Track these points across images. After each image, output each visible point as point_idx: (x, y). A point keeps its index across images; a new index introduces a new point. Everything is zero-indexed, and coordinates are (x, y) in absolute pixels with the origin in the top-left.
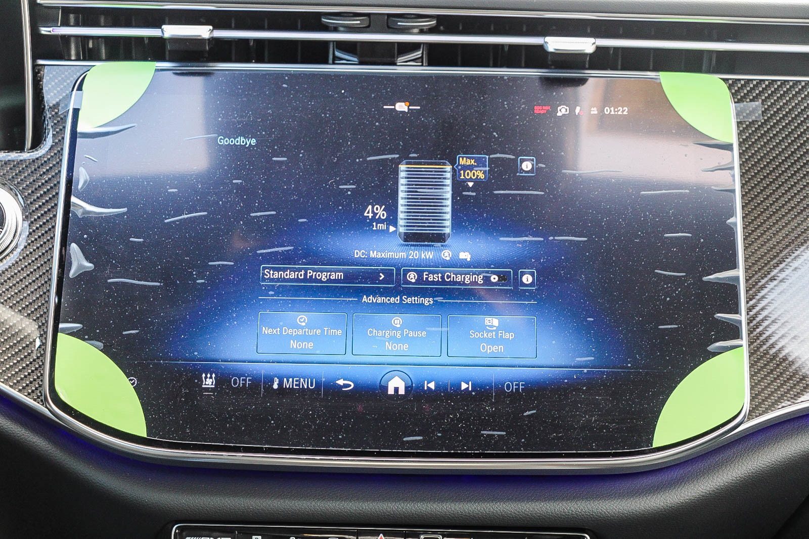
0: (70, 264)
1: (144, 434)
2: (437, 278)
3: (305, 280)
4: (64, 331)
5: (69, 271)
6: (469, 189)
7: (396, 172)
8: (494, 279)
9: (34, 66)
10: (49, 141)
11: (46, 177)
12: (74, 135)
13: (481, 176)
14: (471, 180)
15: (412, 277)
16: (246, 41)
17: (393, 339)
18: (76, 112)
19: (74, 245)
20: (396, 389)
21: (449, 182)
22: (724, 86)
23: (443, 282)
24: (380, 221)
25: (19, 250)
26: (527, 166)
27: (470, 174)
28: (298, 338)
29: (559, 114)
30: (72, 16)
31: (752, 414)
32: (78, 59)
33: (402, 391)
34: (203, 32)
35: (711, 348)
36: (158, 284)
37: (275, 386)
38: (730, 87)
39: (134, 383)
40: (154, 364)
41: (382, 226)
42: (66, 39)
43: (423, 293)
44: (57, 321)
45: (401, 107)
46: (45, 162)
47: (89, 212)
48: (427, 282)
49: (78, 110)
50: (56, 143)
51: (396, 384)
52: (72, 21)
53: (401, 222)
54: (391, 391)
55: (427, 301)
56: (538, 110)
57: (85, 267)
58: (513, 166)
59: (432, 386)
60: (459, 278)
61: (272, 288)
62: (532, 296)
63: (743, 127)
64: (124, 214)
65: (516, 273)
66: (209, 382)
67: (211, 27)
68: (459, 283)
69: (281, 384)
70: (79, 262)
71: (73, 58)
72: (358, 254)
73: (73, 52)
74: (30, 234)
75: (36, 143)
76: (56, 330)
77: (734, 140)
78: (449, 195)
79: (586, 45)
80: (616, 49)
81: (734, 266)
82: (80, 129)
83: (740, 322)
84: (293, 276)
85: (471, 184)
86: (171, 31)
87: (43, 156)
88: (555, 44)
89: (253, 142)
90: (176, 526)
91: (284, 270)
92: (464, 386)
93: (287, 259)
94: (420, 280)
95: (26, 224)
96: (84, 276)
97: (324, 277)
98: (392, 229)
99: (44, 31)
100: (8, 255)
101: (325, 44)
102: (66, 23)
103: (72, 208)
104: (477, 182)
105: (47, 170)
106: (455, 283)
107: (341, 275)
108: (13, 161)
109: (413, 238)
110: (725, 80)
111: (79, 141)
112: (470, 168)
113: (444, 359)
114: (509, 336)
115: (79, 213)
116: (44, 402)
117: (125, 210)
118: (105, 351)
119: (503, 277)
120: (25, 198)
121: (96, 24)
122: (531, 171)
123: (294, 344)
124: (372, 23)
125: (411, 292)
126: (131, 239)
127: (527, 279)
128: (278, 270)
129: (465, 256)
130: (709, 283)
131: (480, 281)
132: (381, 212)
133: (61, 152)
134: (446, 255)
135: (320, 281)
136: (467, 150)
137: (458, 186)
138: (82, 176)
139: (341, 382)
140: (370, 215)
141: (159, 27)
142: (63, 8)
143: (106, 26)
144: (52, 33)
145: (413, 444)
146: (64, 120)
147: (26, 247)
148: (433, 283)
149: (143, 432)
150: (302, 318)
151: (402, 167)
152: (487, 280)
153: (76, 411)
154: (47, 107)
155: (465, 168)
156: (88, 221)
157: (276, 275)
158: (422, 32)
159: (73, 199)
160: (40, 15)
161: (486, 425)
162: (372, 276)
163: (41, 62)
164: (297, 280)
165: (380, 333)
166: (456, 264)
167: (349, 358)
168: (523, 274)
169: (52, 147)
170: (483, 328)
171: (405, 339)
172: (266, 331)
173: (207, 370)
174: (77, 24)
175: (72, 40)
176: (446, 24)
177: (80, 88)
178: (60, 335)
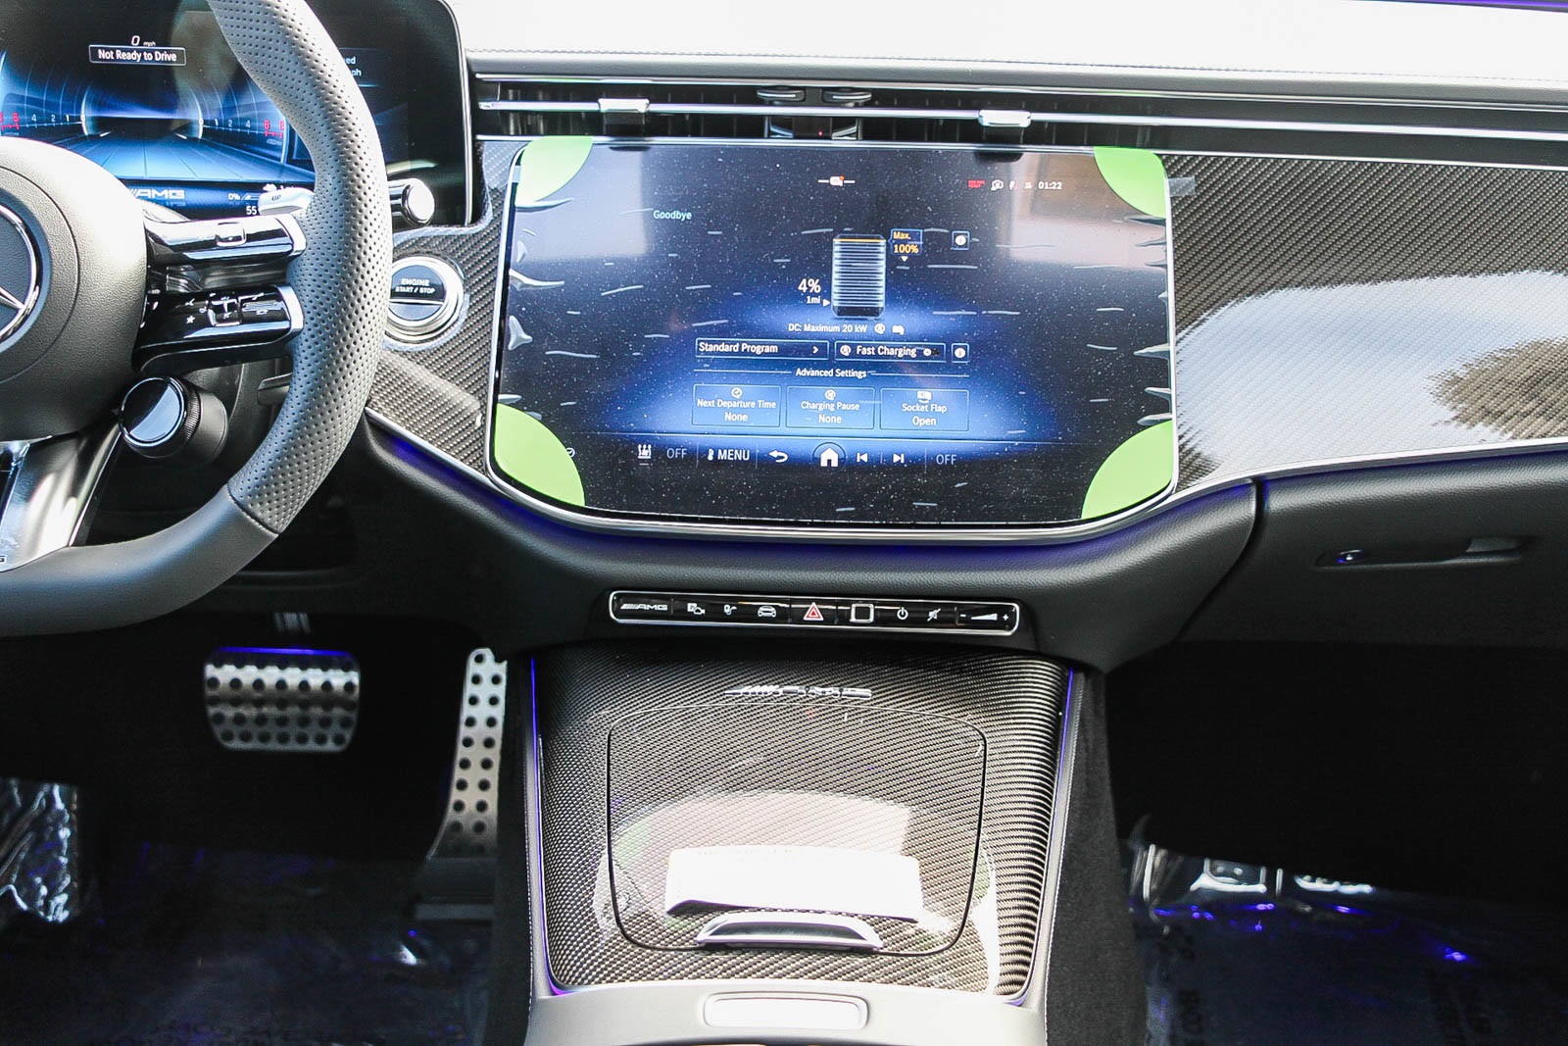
0: (509, 336)
1: (583, 505)
2: (870, 351)
3: (740, 353)
4: (503, 402)
5: (508, 343)
6: (902, 263)
7: (830, 245)
8: (927, 352)
9: (474, 141)
10: (489, 215)
11: (485, 251)
12: (513, 209)
13: (916, 250)
14: (905, 254)
15: (846, 350)
16: (681, 115)
17: (826, 412)
18: (515, 185)
19: (512, 319)
20: (829, 461)
21: (883, 256)
22: (1159, 161)
23: (877, 356)
24: (814, 295)
25: (460, 323)
26: (961, 240)
27: (904, 248)
28: (733, 410)
29: (993, 189)
30: (510, 92)
31: (1180, 486)
32: (517, 134)
33: (835, 464)
34: (640, 105)
35: (1140, 422)
36: (595, 356)
37: (710, 458)
38: (1164, 162)
39: (571, 454)
40: (591, 436)
41: (816, 300)
42: (505, 113)
43: (857, 367)
44: (496, 392)
45: (836, 181)
46: (485, 236)
47: (528, 285)
48: (861, 356)
49: (517, 184)
50: (495, 218)
51: (829, 457)
52: (511, 97)
53: (835, 296)
54: (824, 463)
55: (860, 375)
56: (973, 184)
57: (523, 340)
58: (948, 240)
59: (865, 458)
60: (892, 352)
61: (707, 361)
62: (964, 369)
63: (1177, 203)
64: (562, 287)
65: (948, 347)
66: (645, 453)
67: (647, 101)
68: (892, 357)
69: (715, 455)
70: (518, 335)
71: (512, 133)
72: (793, 327)
73: (512, 128)
74: (471, 307)
75: (476, 218)
76: (495, 401)
77: (1167, 214)
78: (883, 270)
79: (1021, 119)
80: (1051, 124)
81: (1165, 340)
82: (517, 203)
83: (1170, 396)
84: (727, 348)
85: (905, 258)
86: (607, 105)
87: (483, 231)
88: (990, 117)
89: (689, 216)
90: (614, 593)
91: (720, 343)
92: (896, 458)
93: (722, 333)
94: (853, 354)
95: (468, 296)
96: (523, 348)
97: (758, 350)
98: (826, 302)
99: (484, 106)
100: (446, 330)
101: (761, 118)
102: (504, 98)
103: (510, 282)
104: (911, 256)
105: (487, 245)
106: (888, 357)
107: (775, 349)
108: (454, 235)
109: (846, 312)
110: (1160, 156)
111: (517, 214)
112: (905, 242)
113: (877, 432)
114: (942, 409)
115: (518, 286)
116: (485, 471)
117: (562, 283)
118: (543, 421)
119: (936, 351)
120: (466, 272)
121: (535, 99)
122: (965, 245)
123: (728, 417)
124: (808, 97)
125: (845, 366)
126: (569, 312)
127: (960, 353)
128: (713, 343)
129: (899, 330)
130: (1139, 357)
131: (914, 355)
132: (815, 286)
133: (499, 227)
134: (880, 329)
135: (755, 354)
136: (901, 225)
137: (892, 260)
138: (520, 250)
139: (775, 454)
140: (805, 289)
141: (596, 101)
142: (502, 82)
143: (545, 100)
144: (491, 108)
145: (845, 515)
146: (503, 194)
147: (466, 320)
148: (866, 356)
149: (581, 503)
150: (737, 391)
151: (836, 241)
152: (920, 354)
153: (515, 481)
154: (485, 184)
155: (899, 242)
156: (526, 295)
157: (712, 348)
158: (857, 106)
159: (511, 272)
160: (479, 90)
161: (918, 497)
162: (806, 350)
163: (480, 137)
164: (731, 353)
165: (814, 406)
166: (890, 338)
167: (783, 430)
168: (956, 347)
169: (492, 222)
170: (915, 401)
171: (838, 412)
172: (700, 403)
173: (644, 441)
174: (515, 99)
175: (511, 115)
176: (881, 98)
177: (518, 163)
178: (499, 406)
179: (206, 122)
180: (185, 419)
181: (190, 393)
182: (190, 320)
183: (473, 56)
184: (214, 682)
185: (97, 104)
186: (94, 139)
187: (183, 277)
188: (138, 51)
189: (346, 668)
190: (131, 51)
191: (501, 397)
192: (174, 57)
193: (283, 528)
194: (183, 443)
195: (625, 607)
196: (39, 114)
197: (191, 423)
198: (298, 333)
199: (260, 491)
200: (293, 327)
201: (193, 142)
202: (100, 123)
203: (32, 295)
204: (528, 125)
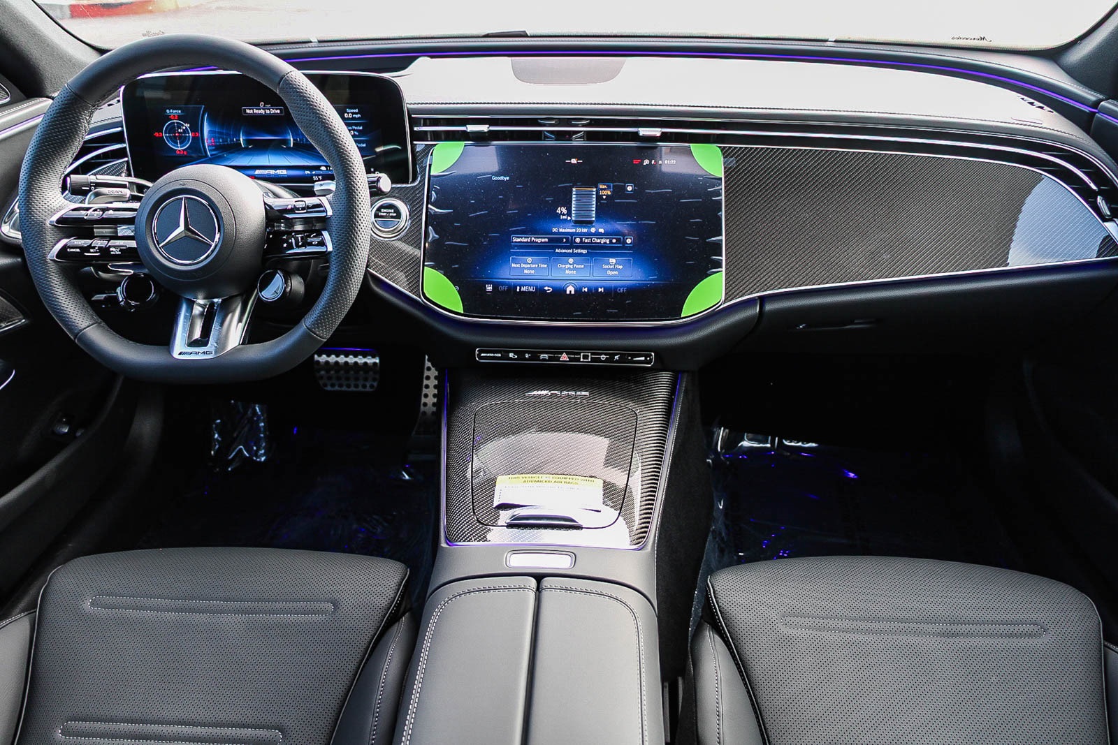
0: (429, 235)
1: (462, 312)
2: (589, 241)
3: (531, 242)
4: (427, 266)
5: (429, 238)
6: (603, 199)
7: (571, 191)
8: (614, 241)
9: (412, 145)
10: (419, 179)
11: (418, 195)
12: (430, 176)
13: (609, 193)
14: (604, 195)
15: (578, 240)
16: (504, 131)
17: (569, 269)
18: (430, 165)
19: (430, 227)
20: (570, 291)
21: (594, 196)
22: (719, 150)
23: (592, 243)
24: (564, 215)
25: (407, 229)
26: (630, 189)
27: (605, 192)
28: (528, 269)
29: (645, 164)
31: (725, 301)
32: (431, 140)
33: (573, 293)
34: (485, 128)
35: (708, 272)
36: (467, 244)
37: (518, 290)
38: (722, 151)
39: (457, 289)
40: (466, 281)
41: (565, 217)
42: (426, 132)
43: (583, 248)
44: (424, 261)
45: (574, 161)
46: (418, 188)
47: (437, 212)
48: (585, 243)
50: (422, 179)
51: (570, 290)
52: (427, 124)
53: (573, 215)
54: (568, 292)
55: (584, 251)
56: (635, 162)
57: (435, 237)
58: (624, 188)
59: (586, 290)
60: (599, 241)
61: (516, 246)
62: (629, 248)
63: (727, 171)
64: (451, 212)
65: (624, 238)
66: (489, 288)
67: (488, 126)
68: (598, 243)
69: (520, 289)
70: (433, 235)
71: (428, 140)
72: (554, 230)
73: (429, 138)
74: (411, 222)
75: (414, 180)
76: (424, 265)
77: (722, 176)
78: (594, 203)
79: (656, 132)
80: (671, 133)
81: (721, 235)
82: (432, 174)
83: (722, 260)
84: (525, 240)
85: (604, 197)
86: (471, 128)
87: (417, 185)
88: (644, 131)
89: (508, 178)
90: (477, 349)
91: (522, 238)
92: (600, 290)
93: (523, 233)
94: (581, 242)
95: (410, 218)
96: (435, 241)
97: (539, 240)
98: (569, 218)
99: (415, 129)
100: (401, 232)
101: (541, 132)
102: (425, 126)
103: (429, 210)
104: (607, 196)
105: (419, 192)
106: (596, 243)
107: (546, 240)
108: (404, 188)
109: (578, 223)
110: (720, 147)
111: (431, 179)
112: (605, 189)
113: (591, 278)
114: (621, 267)
115: (432, 213)
116: (420, 297)
118: (445, 274)
119: (618, 240)
120: (409, 205)
122: (631, 191)
123: (526, 271)
124: (561, 123)
125: (577, 248)
126: (455, 224)
127: (629, 241)
128: (519, 237)
129: (601, 230)
130: (709, 242)
131: (608, 242)
132: (564, 211)
133: (424, 184)
134: (593, 230)
135: (537, 242)
136: (603, 182)
137: (599, 198)
138: (433, 196)
139: (546, 288)
140: (560, 212)
141: (465, 126)
142: (423, 118)
143: (443, 125)
144: (419, 130)
145: (577, 316)
146: (425, 169)
147: (409, 228)
148: (587, 243)
150: (529, 259)
151: (574, 189)
152: (611, 242)
153: (432, 301)
154: (417, 163)
155: (602, 189)
156: (436, 215)
157: (518, 240)
158: (584, 126)
159: (430, 206)
160: (413, 122)
161: (609, 307)
162: (560, 240)
163: (415, 142)
164: (527, 242)
165: (564, 266)
166: (597, 234)
167: (549, 277)
168: (627, 239)
169: (421, 181)
170: (608, 263)
171: (575, 269)
172: (514, 265)
173: (489, 283)
174: (430, 126)
175: (429, 132)
176: (593, 123)
177: (432, 154)
178: (425, 267)
179: (294, 140)
180: (285, 288)
181: (287, 276)
182: (285, 245)
183: (409, 106)
184: (318, 362)
185: (247, 133)
186: (246, 148)
187: (282, 223)
188: (263, 109)
189: (373, 357)
190: (260, 109)
191: (426, 263)
192: (278, 111)
193: (328, 337)
194: (286, 298)
195: (482, 355)
196: (223, 138)
197: (288, 289)
198: (330, 252)
199: (318, 323)
200: (328, 250)
201: (289, 148)
202: (248, 142)
204: (437, 136)
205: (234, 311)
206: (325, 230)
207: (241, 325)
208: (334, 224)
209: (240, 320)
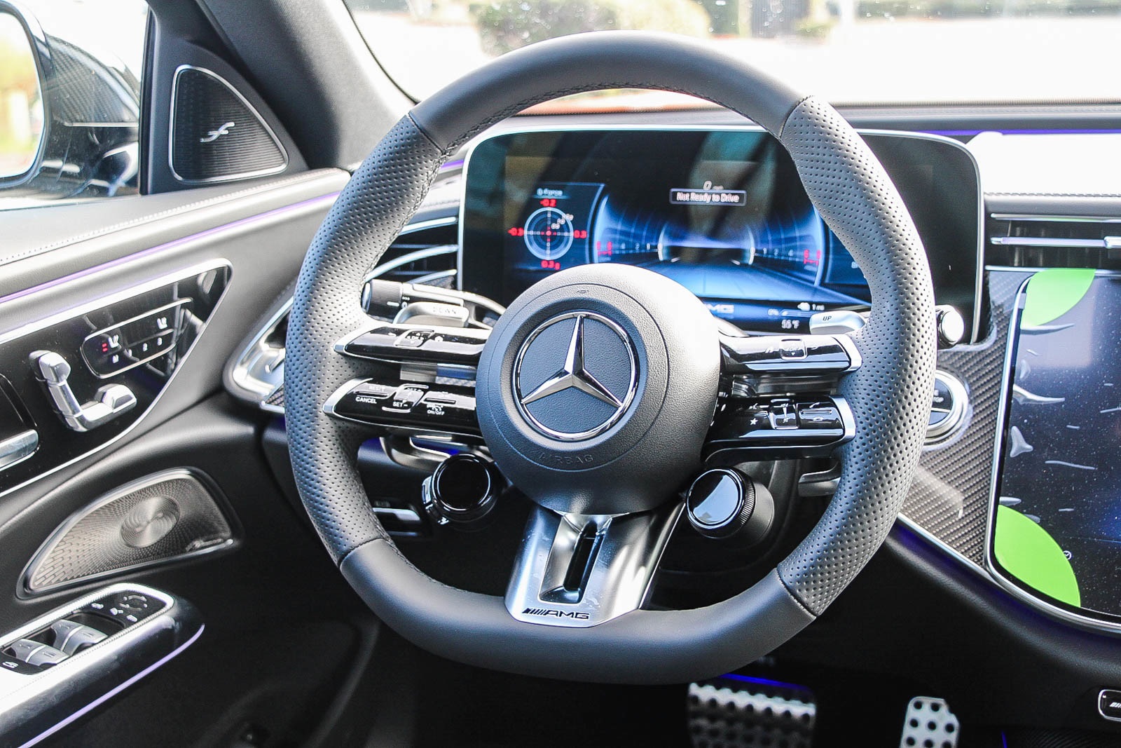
0: (1011, 445)
1: (1078, 605)
4: (1004, 504)
5: (1010, 451)
9: (985, 271)
10: (993, 336)
11: (990, 368)
12: (1018, 332)
18: (1020, 311)
19: (1014, 428)
25: (963, 429)
30: (1018, 229)
32: (1020, 266)
36: (1093, 468)
39: (1068, 557)
40: (1088, 541)
42: (1012, 247)
44: (998, 495)
46: (990, 354)
47: (1029, 400)
49: (1022, 310)
50: (1000, 338)
52: (1018, 233)
57: (1024, 449)
64: (1062, 403)
70: (1019, 444)
71: (1016, 264)
73: (1016, 260)
74: (974, 416)
76: (997, 503)
82: (1023, 327)
86: (1113, 242)
87: (988, 349)
90: (1102, 691)
95: (971, 407)
96: (1023, 456)
99: (995, 241)
100: (951, 435)
102: (1013, 235)
103: (1014, 395)
105: (991, 362)
108: (961, 352)
111: (1021, 336)
115: (1021, 401)
116: (985, 566)
117: (1062, 399)
118: (1042, 524)
120: (971, 385)
121: (1037, 236)
126: (1068, 426)
133: (1004, 346)
138: (1023, 371)
141: (1102, 238)
142: (1013, 221)
143: (1046, 237)
144: (1003, 243)
146: (1008, 318)
147: (970, 427)
149: (1078, 604)
153: (1014, 577)
154: (992, 307)
156: (1029, 408)
159: (1015, 388)
160: (994, 227)
163: (988, 268)
169: (996, 342)
174: (1021, 236)
175: (1017, 248)
177: (1024, 291)
178: (1000, 507)
179: (757, 251)
180: (742, 508)
181: (747, 484)
182: (754, 422)
183: (990, 198)
184: (695, 699)
185: (673, 236)
186: (666, 263)
187: (743, 382)
188: (709, 194)
189: (805, 701)
190: (703, 194)
191: (1002, 499)
192: (736, 199)
193: (821, 612)
194: (739, 527)
195: (1114, 705)
196: (627, 243)
197: (747, 511)
198: (850, 440)
199: (807, 578)
200: (846, 435)
201: (744, 267)
202: (674, 251)
203: (630, 395)
204: (1031, 258)
205: (633, 544)
206: (839, 396)
207: (644, 573)
208: (862, 385)
209: (644, 562)
